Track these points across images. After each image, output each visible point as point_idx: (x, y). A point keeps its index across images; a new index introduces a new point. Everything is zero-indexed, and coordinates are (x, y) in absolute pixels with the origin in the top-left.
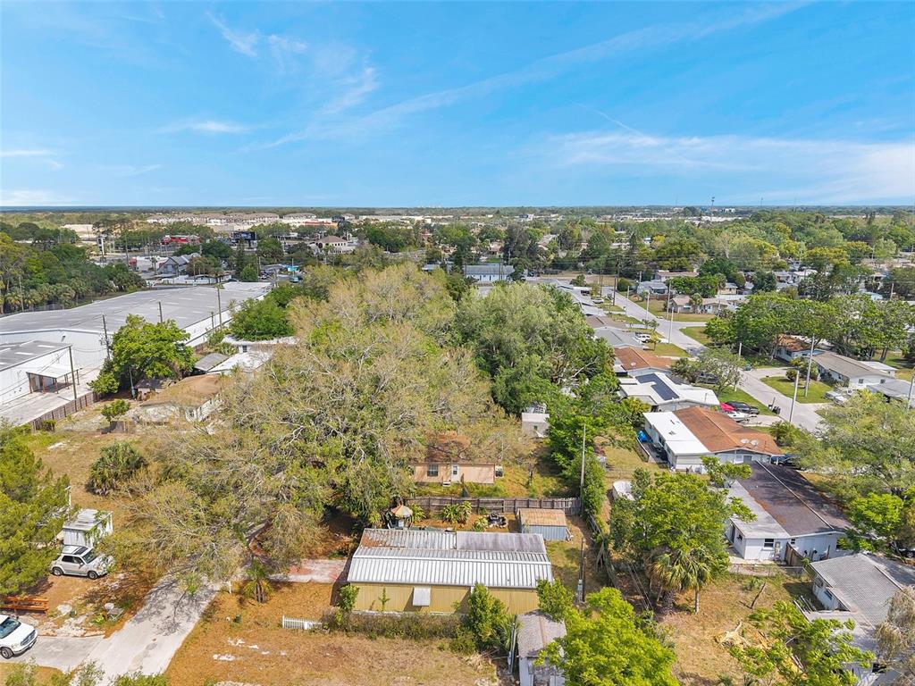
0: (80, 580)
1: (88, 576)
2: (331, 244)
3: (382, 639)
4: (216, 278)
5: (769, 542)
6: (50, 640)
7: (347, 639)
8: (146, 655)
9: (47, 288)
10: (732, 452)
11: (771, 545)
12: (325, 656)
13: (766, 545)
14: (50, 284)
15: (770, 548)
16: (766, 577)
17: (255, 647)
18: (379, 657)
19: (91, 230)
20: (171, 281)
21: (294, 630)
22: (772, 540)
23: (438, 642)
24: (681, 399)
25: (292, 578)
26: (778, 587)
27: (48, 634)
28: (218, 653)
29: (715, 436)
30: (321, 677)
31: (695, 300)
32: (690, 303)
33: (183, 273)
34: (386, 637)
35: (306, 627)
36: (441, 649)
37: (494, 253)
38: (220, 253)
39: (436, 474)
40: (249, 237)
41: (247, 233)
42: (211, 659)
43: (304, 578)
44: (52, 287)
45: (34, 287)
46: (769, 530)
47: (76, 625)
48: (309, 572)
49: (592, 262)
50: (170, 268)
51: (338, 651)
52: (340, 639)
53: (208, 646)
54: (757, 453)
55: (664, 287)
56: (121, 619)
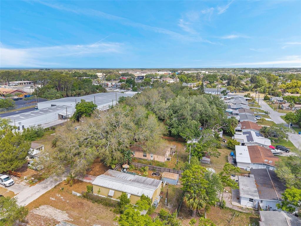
0: (34, 171)
1: (36, 170)
2: (167, 80)
3: (96, 204)
4: (127, 90)
5: (251, 200)
6: (17, 184)
7: (87, 201)
8: (35, 194)
9: (78, 91)
10: (261, 164)
11: (252, 201)
12: (78, 205)
13: (250, 201)
14: (79, 89)
15: (252, 202)
16: (244, 213)
17: (62, 198)
18: (92, 208)
19: (102, 75)
20: (115, 90)
21: (75, 196)
22: (253, 199)
23: (111, 208)
24: (254, 142)
25: (85, 180)
26: (247, 218)
27: (18, 183)
28: (52, 197)
29: (257, 157)
30: (72, 210)
31: (292, 105)
32: (289, 106)
33: (119, 88)
34: (98, 203)
35: (78, 195)
36: (111, 211)
37: (224, 84)
38: (130, 82)
39: (146, 156)
40: (142, 78)
41: (141, 76)
42: (49, 198)
43: (88, 181)
44: (79, 90)
45: (74, 90)
46: (252, 195)
47: (25, 182)
48: (90, 179)
49: (258, 89)
50: (115, 86)
51: (82, 204)
52: (85, 201)
53: (51, 195)
54: (271, 166)
55: (282, 99)
56: (36, 183)
